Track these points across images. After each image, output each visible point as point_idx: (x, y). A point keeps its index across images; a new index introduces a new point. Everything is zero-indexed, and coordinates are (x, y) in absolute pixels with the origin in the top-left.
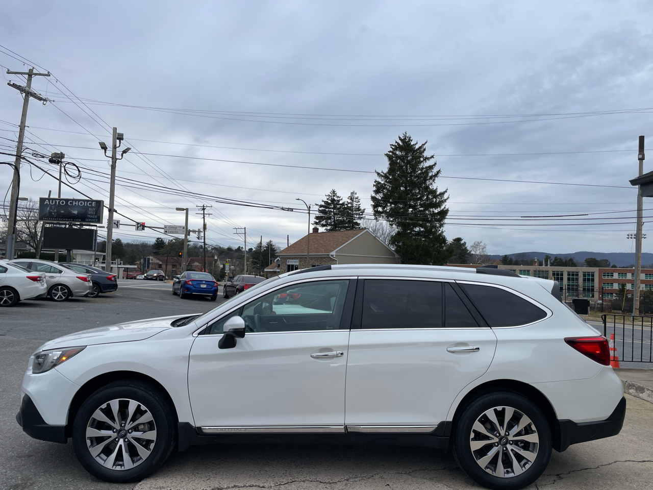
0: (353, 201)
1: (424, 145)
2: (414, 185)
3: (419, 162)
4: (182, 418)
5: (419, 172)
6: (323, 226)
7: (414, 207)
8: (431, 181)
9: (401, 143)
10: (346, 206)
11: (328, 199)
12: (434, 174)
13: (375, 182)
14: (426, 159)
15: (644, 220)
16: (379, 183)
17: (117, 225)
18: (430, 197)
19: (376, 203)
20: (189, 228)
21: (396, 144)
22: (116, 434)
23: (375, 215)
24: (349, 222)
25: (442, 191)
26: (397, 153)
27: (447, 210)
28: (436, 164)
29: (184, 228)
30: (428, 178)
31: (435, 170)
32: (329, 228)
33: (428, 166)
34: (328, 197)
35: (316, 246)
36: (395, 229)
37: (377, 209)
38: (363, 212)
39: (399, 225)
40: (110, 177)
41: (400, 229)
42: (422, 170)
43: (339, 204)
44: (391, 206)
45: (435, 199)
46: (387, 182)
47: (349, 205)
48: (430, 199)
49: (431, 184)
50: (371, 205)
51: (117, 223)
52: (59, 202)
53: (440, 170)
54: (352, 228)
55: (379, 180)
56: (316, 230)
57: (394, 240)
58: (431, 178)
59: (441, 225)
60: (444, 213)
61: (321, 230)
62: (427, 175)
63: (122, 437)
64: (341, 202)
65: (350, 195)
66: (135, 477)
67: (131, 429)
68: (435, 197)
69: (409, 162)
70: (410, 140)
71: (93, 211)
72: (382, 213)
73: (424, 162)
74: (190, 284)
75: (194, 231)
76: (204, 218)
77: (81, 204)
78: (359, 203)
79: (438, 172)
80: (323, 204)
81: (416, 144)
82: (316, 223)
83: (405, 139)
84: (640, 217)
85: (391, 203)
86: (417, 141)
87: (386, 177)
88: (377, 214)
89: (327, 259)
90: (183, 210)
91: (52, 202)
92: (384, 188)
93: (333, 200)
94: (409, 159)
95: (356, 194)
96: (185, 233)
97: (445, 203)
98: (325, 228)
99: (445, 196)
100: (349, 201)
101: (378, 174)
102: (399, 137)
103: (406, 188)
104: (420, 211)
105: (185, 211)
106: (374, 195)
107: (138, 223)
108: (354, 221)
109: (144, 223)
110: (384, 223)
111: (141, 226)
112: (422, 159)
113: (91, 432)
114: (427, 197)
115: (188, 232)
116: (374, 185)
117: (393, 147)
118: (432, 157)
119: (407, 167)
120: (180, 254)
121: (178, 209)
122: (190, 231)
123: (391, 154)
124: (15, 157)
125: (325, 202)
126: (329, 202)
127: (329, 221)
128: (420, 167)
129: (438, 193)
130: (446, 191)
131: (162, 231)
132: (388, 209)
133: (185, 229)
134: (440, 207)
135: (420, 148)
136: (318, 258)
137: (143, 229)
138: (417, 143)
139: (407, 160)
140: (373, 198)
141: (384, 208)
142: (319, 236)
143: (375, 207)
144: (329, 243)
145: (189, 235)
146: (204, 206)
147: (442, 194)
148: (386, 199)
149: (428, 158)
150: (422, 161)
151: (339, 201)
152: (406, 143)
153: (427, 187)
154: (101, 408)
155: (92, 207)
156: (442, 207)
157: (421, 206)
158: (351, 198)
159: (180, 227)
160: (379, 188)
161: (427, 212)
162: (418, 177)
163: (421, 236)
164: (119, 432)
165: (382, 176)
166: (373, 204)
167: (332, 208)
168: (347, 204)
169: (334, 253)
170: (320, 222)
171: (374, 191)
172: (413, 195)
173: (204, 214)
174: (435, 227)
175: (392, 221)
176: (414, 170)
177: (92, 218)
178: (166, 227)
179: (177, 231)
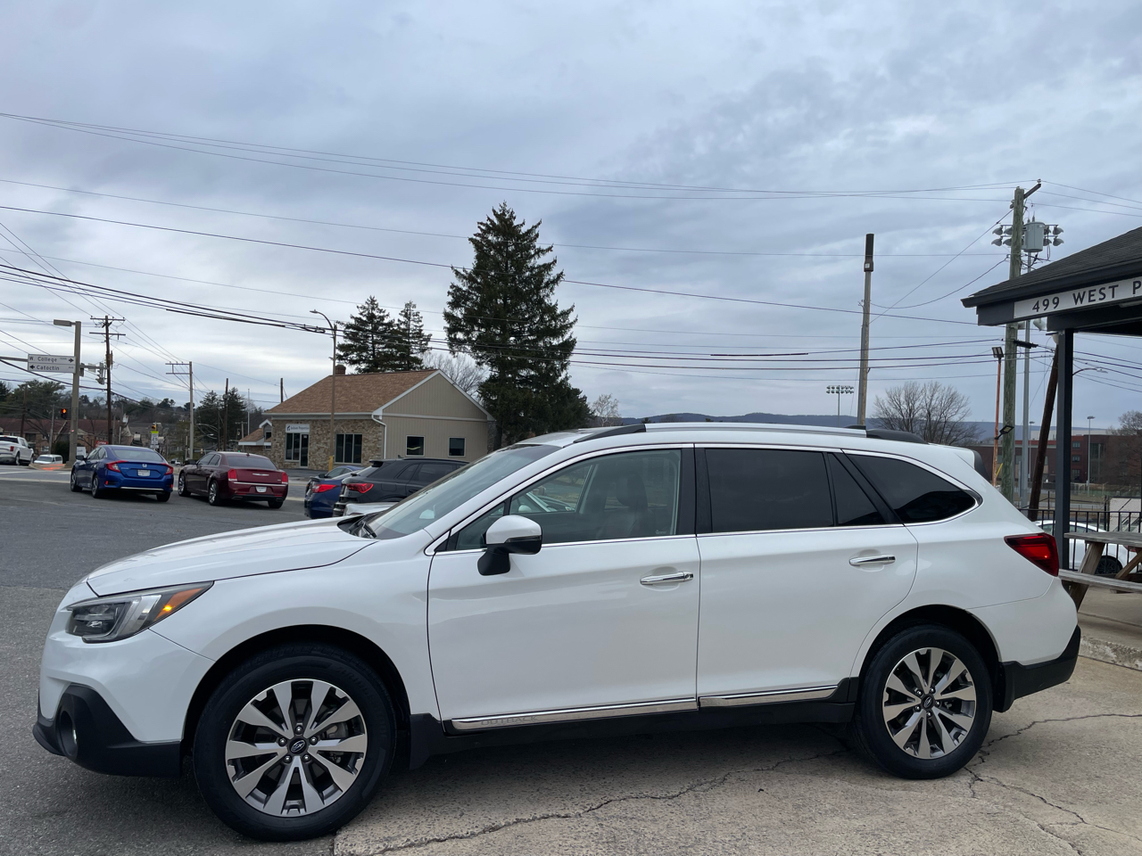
0: (409, 319)
1: (536, 227)
2: (520, 296)
3: (527, 256)
4: (416, 708)
5: (527, 274)
6: (353, 362)
7: (518, 335)
8: (548, 291)
9: (496, 221)
10: (395, 328)
11: (361, 314)
12: (552, 278)
13: (452, 286)
14: (540, 252)
15: (870, 364)
16: (459, 289)
18: (547, 318)
19: (454, 325)
20: (83, 360)
21: (489, 223)
22: (285, 747)
23: (451, 345)
24: (402, 357)
25: (566, 308)
26: (490, 238)
27: (574, 342)
28: (555, 261)
29: (71, 360)
30: (543, 285)
31: (554, 272)
32: (363, 366)
33: (541, 264)
34: (362, 311)
35: (343, 398)
36: (486, 372)
37: (455, 336)
38: (428, 339)
39: (493, 364)
41: (495, 372)
42: (531, 271)
43: (383, 324)
44: (479, 330)
45: (555, 323)
46: (473, 289)
47: (403, 326)
48: (546, 322)
49: (548, 296)
50: (445, 328)
53: (562, 273)
54: (407, 368)
55: (460, 284)
56: (339, 370)
57: (485, 388)
58: (547, 285)
59: (564, 367)
60: (568, 347)
61: (350, 370)
62: (541, 280)
63: (297, 753)
64: (386, 321)
65: (403, 308)
66: (327, 827)
67: (315, 736)
68: (555, 317)
69: (510, 256)
70: (512, 217)
72: (463, 342)
73: (536, 256)
74: (114, 471)
75: (92, 368)
76: (107, 341)
78: (421, 324)
79: (560, 276)
80: (353, 322)
81: (522, 225)
82: (340, 358)
83: (504, 214)
84: (864, 360)
85: (480, 326)
86: (524, 220)
87: (470, 278)
88: (454, 343)
89: (365, 422)
90: (70, 324)
92: (468, 299)
93: (371, 317)
94: (510, 249)
95: (414, 306)
96: (74, 370)
97: (572, 330)
98: (355, 366)
99: (571, 318)
100: (403, 319)
101: (457, 273)
102: (494, 211)
103: (505, 301)
104: (528, 341)
105: (74, 327)
106: (448, 310)
108: (412, 355)
110: (467, 359)
112: (532, 252)
113: (236, 749)
114: (542, 318)
115: (79, 370)
116: (449, 293)
117: (484, 228)
118: (550, 249)
119: (507, 264)
120: (64, 411)
121: (57, 322)
122: (83, 367)
123: (478, 238)
125: (356, 319)
126: (364, 319)
127: (364, 354)
128: (529, 265)
129: (558, 312)
130: (571, 310)
131: (25, 365)
132: (474, 336)
133: (74, 362)
134: (563, 336)
135: (529, 232)
136: (349, 421)
138: (524, 223)
139: (507, 252)
140: (448, 316)
141: (467, 333)
142: (347, 382)
143: (451, 331)
144: (370, 394)
145: (83, 374)
146: (107, 318)
147: (565, 314)
148: (471, 319)
149: (543, 250)
150: (533, 256)
151: (382, 318)
152: (506, 222)
153: (541, 301)
154: (255, 700)
156: (566, 337)
157: (531, 332)
158: (406, 313)
159: (63, 358)
160: (458, 298)
161: (541, 344)
162: (527, 281)
163: (531, 384)
164: (290, 743)
165: (465, 277)
166: (448, 326)
167: (369, 331)
168: (398, 325)
169: (379, 412)
170: (346, 355)
171: (449, 303)
172: (517, 313)
173: (107, 334)
174: (553, 369)
175: (481, 357)
176: (519, 270)
178: (31, 358)
179: (57, 366)
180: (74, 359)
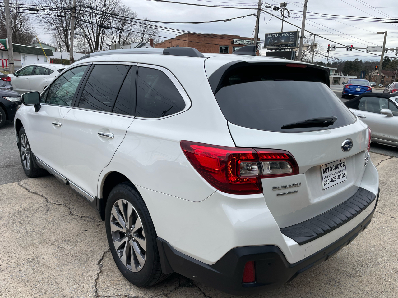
17: (334, 48)
20: (386, 46)
29: (382, 47)
40: (303, 13)
51: (334, 47)
52: (275, 35)
71: (292, 39)
74: (348, 88)
75: (392, 50)
77: (286, 34)
90: (383, 33)
91: (271, 36)
96: (382, 51)
105: (384, 34)
107: (348, 47)
109: (352, 46)
111: (350, 48)
115: (385, 50)
120: (377, 67)
121: (379, 33)
122: (387, 50)
124: (257, 10)
131: (365, 50)
133: (382, 48)
137: (351, 50)
145: (387, 52)
155: (292, 36)
159: (379, 46)
177: (291, 44)
178: (368, 47)
179: (376, 50)
180: (383, 47)
